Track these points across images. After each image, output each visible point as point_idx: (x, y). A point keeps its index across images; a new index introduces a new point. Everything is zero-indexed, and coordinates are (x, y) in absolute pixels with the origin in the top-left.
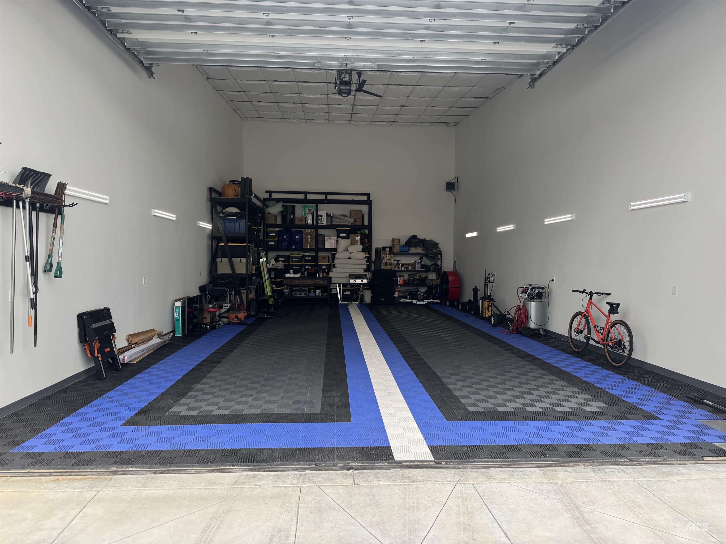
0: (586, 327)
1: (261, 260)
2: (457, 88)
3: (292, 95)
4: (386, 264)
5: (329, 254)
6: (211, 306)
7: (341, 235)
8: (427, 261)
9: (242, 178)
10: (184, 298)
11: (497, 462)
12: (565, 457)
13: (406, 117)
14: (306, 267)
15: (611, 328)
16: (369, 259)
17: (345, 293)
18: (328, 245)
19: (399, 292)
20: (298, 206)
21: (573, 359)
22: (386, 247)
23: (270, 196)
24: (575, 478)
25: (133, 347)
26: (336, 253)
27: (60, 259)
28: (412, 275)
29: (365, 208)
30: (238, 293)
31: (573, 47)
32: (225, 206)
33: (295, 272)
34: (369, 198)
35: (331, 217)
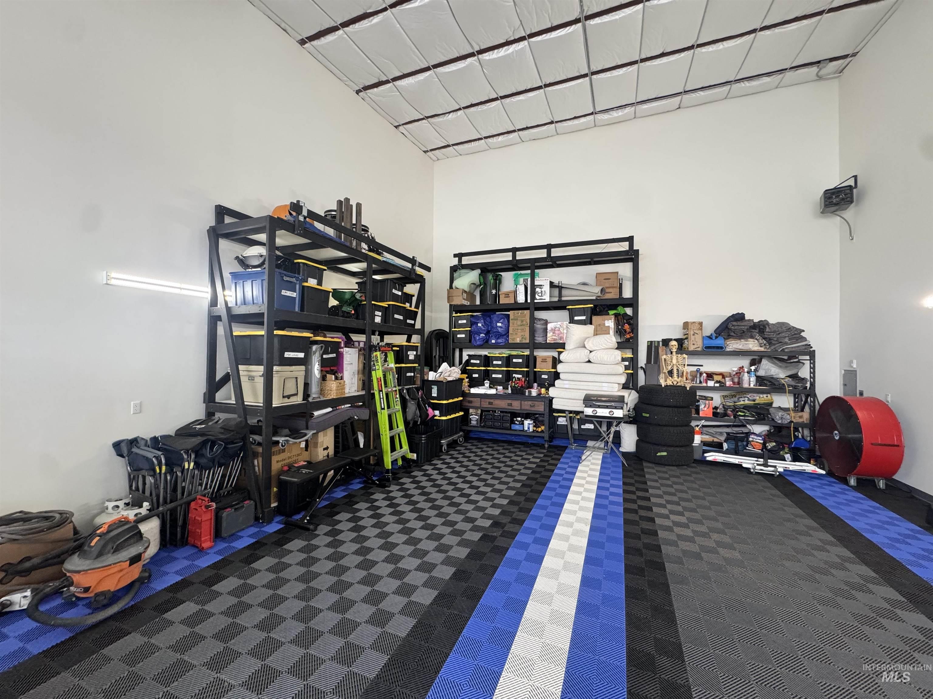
5: (551, 353)
7: (576, 318)
8: (770, 370)
14: (514, 376)
16: (633, 362)
18: (551, 338)
23: (460, 261)
26: (563, 352)
28: (733, 396)
29: (624, 268)
34: (631, 245)
35: (560, 288)
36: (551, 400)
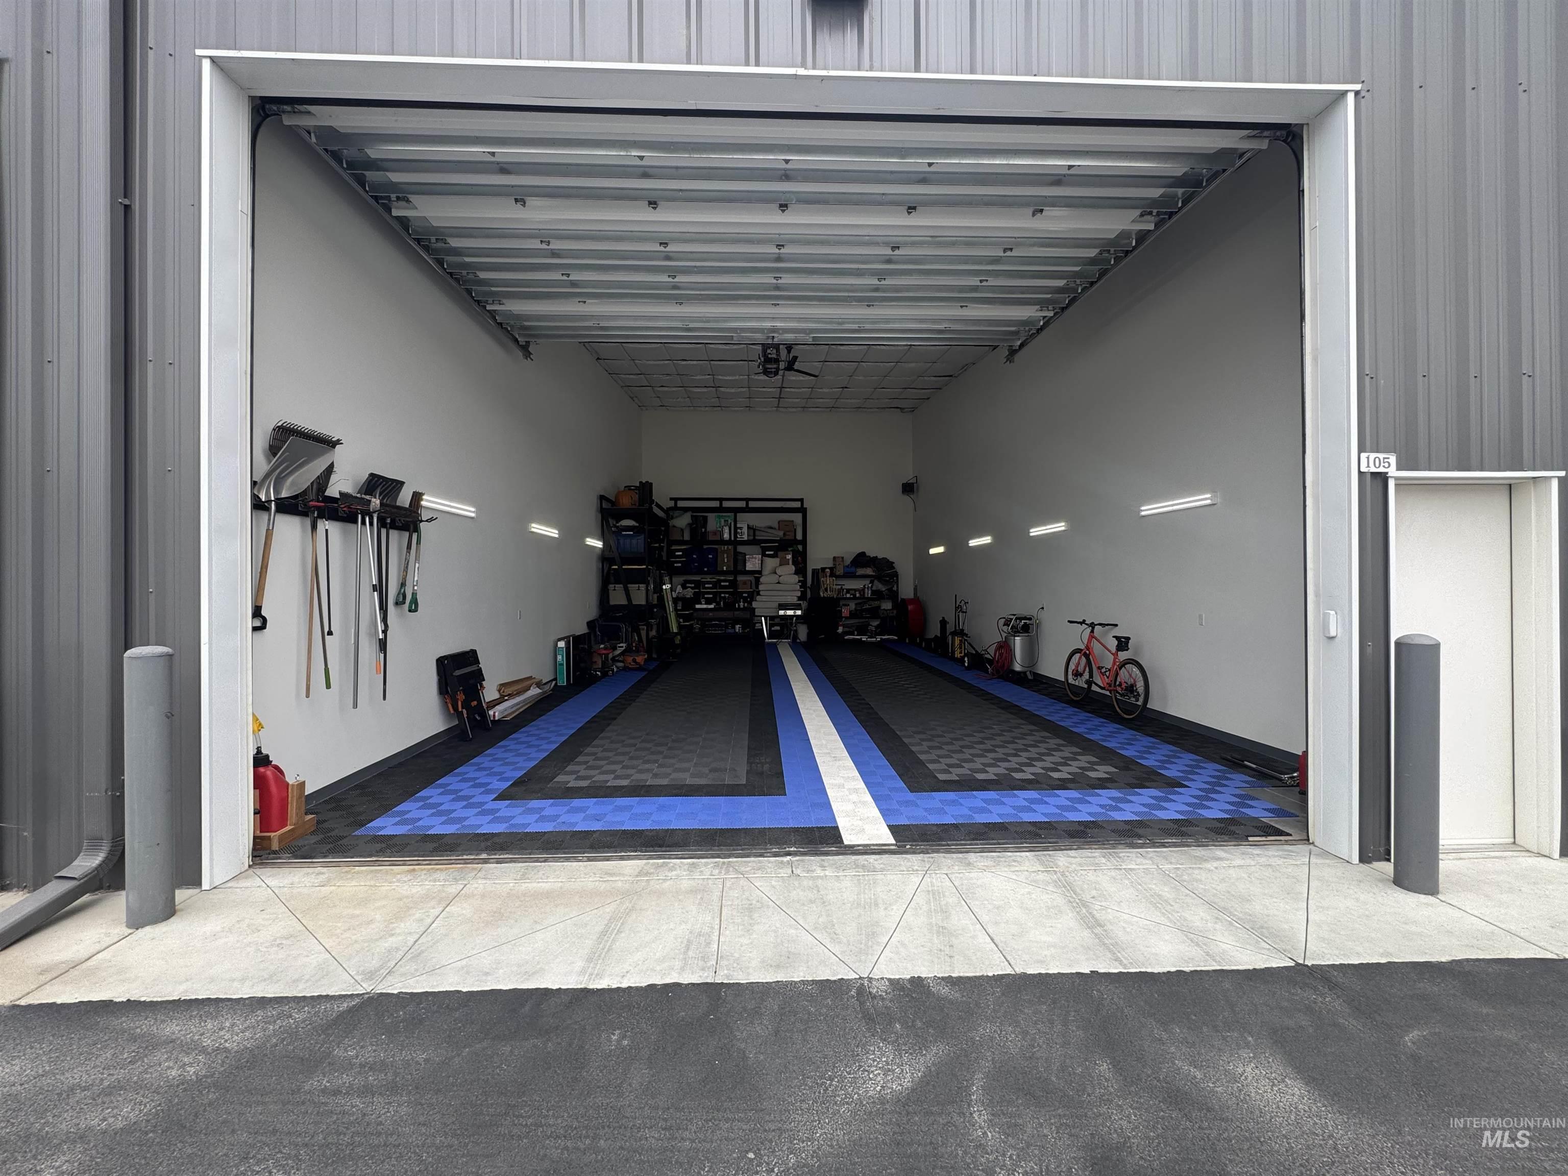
0: (1087, 669)
1: (664, 587)
2: (913, 365)
3: (703, 377)
4: (826, 590)
5: (751, 578)
6: (602, 646)
7: (767, 553)
8: (879, 586)
9: (641, 482)
10: (569, 637)
11: (977, 844)
12: (1065, 838)
13: (849, 401)
14: (723, 595)
15: (1120, 669)
16: (803, 584)
17: (773, 629)
18: (749, 567)
19: (844, 626)
20: (711, 517)
21: (1071, 710)
22: (826, 568)
23: (676, 504)
24: (1080, 865)
25: (506, 700)
26: (760, 577)
27: (416, 588)
28: (860, 604)
29: (797, 518)
30: (637, 630)
31: (1063, 309)
32: (619, 518)
33: (708, 602)
34: (802, 504)
35: (754, 530)
36: (754, 610)
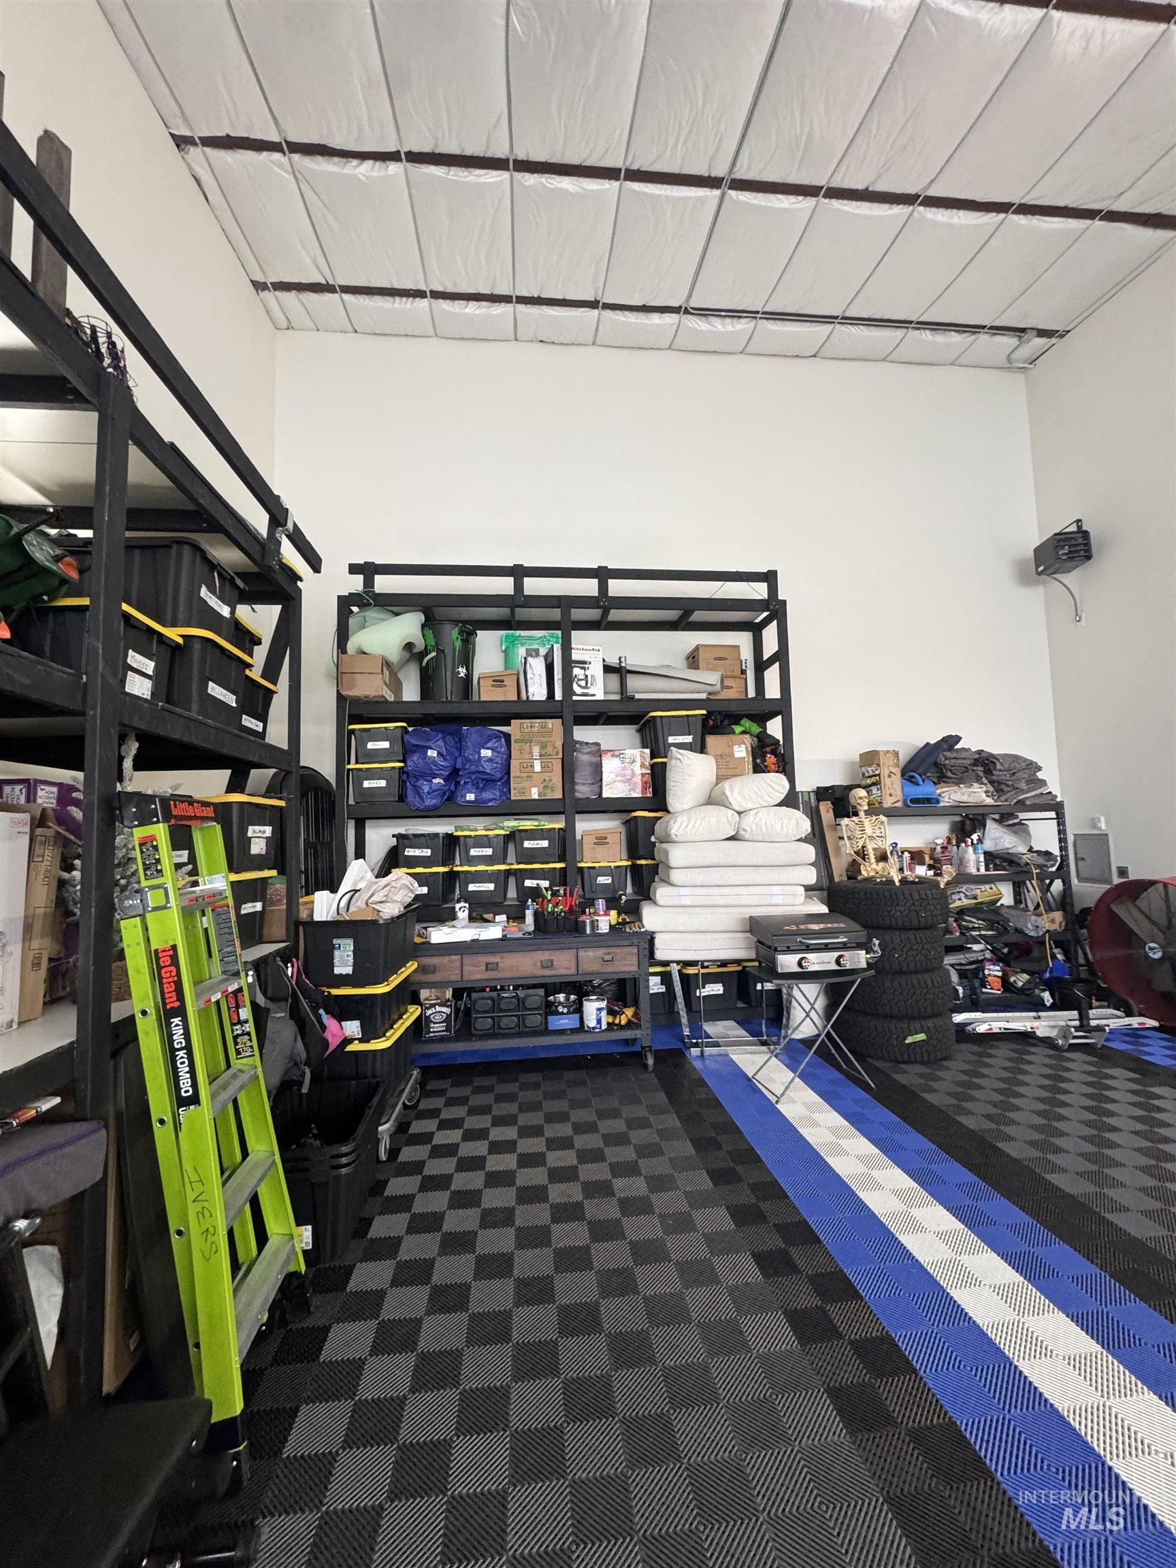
5: (622, 823)
8: (1004, 838)
14: (528, 883)
18: (613, 786)
23: (369, 583)
34: (773, 589)
35: (626, 672)
36: (650, 939)
